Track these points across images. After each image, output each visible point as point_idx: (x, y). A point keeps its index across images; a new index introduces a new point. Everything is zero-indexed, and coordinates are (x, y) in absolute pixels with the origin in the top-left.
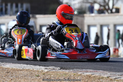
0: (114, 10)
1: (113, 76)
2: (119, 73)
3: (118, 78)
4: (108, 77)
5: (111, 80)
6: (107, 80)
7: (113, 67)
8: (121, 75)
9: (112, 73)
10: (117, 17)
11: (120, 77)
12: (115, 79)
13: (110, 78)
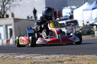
0: (5, 16)
1: (5, 56)
2: (9, 54)
3: (9, 57)
4: (2, 57)
5: (4, 58)
6: (2, 58)
7: (5, 51)
8: (10, 55)
9: (5, 54)
10: (7, 20)
11: (10, 56)
12: (6, 57)
13: (4, 57)
